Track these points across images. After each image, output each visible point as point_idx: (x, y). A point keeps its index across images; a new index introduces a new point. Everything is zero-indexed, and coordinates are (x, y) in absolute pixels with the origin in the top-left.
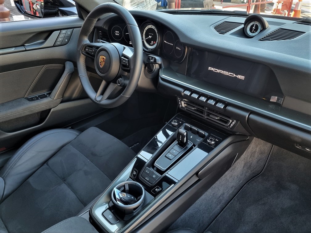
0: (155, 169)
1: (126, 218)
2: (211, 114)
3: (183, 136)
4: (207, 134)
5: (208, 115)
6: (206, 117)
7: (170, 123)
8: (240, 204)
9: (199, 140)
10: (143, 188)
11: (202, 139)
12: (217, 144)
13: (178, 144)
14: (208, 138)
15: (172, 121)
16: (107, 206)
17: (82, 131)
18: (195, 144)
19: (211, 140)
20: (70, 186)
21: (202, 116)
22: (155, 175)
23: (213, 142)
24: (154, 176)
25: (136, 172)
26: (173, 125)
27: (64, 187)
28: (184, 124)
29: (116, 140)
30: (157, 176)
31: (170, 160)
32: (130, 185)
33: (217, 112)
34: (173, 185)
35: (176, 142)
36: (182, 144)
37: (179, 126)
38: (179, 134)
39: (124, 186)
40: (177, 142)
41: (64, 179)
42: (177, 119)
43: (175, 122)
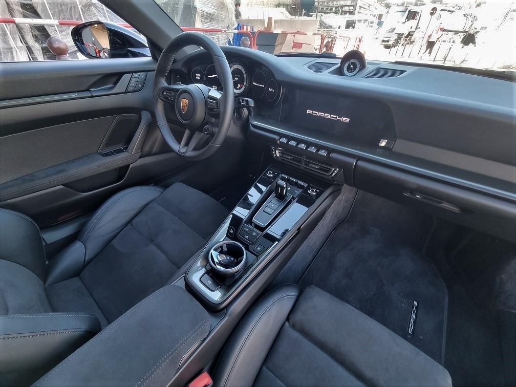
0: (253, 224)
1: (228, 283)
2: (310, 163)
3: (282, 188)
4: (306, 185)
5: (307, 164)
6: (303, 166)
7: (265, 175)
8: (330, 250)
9: (298, 192)
10: (243, 248)
11: (301, 190)
12: (318, 195)
13: (276, 196)
14: (308, 188)
15: (267, 172)
16: (204, 270)
17: (166, 187)
18: (295, 197)
19: (313, 191)
20: (159, 247)
21: (299, 166)
22: (256, 232)
23: (314, 194)
24: (254, 234)
25: (233, 230)
26: (268, 177)
27: (152, 247)
28: (280, 175)
29: (204, 195)
30: (257, 234)
31: (270, 214)
32: (228, 246)
33: (315, 161)
34: (277, 242)
35: (273, 195)
36: (281, 197)
37: (275, 177)
38: (278, 186)
39: (222, 247)
40: (275, 195)
41: (152, 241)
42: (271, 170)
43: (270, 173)
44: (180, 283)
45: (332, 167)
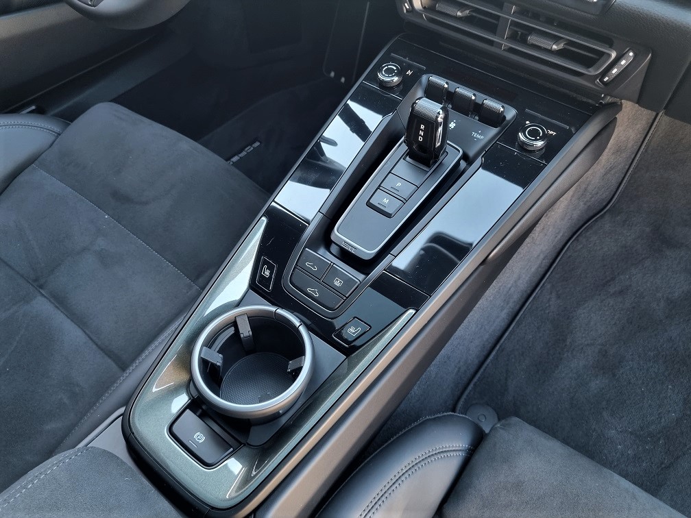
0: (334, 249)
1: (259, 436)
2: (531, 31)
3: (431, 124)
4: (511, 113)
5: (521, 34)
6: (506, 44)
7: (373, 77)
9: (484, 136)
10: (302, 330)
11: (493, 131)
12: (551, 151)
13: (411, 154)
14: (518, 125)
15: (378, 68)
18: (471, 153)
19: (534, 134)
21: (491, 43)
22: (342, 276)
23: (540, 144)
24: (338, 283)
25: (271, 268)
26: (382, 84)
27: (42, 306)
28: (424, 78)
29: (186, 144)
30: (348, 282)
31: (388, 215)
32: (257, 321)
33: (550, 21)
34: (412, 311)
35: (400, 148)
36: (424, 156)
37: (407, 86)
38: (417, 118)
39: (234, 324)
40: (404, 148)
41: (38, 282)
42: (394, 60)
43: (389, 71)
44: (109, 438)
45: (611, 46)
